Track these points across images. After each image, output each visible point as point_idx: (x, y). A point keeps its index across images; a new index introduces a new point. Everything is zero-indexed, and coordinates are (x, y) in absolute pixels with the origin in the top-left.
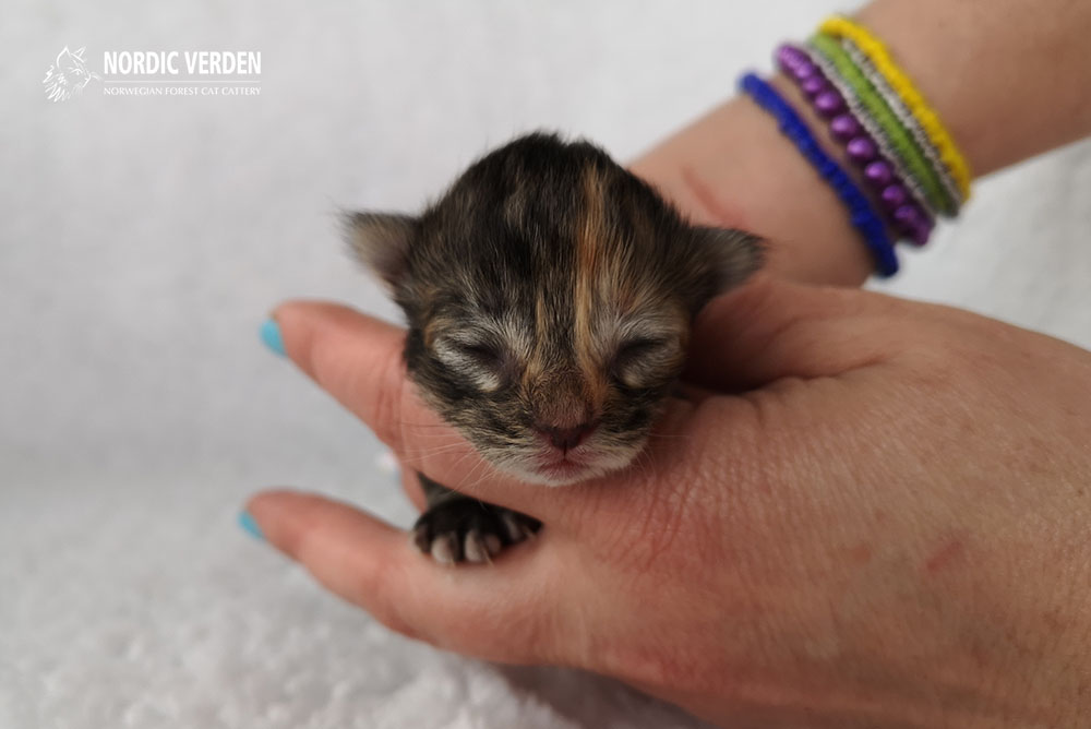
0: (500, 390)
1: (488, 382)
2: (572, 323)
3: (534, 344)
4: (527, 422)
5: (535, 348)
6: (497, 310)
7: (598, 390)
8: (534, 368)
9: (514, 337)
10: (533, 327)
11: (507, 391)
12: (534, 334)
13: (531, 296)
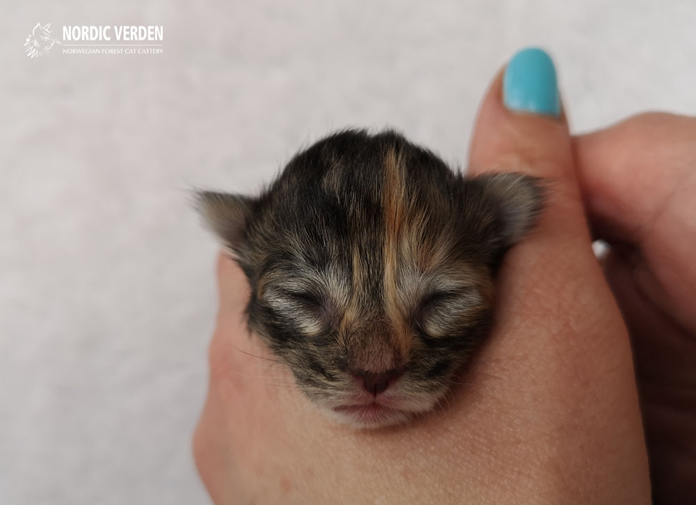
0: (321, 334)
1: (311, 327)
2: (381, 277)
3: (351, 293)
4: (343, 366)
5: (351, 297)
6: (320, 263)
7: (405, 339)
8: (351, 315)
9: (335, 286)
10: (351, 278)
11: (327, 336)
12: (351, 284)
13: (348, 252)
